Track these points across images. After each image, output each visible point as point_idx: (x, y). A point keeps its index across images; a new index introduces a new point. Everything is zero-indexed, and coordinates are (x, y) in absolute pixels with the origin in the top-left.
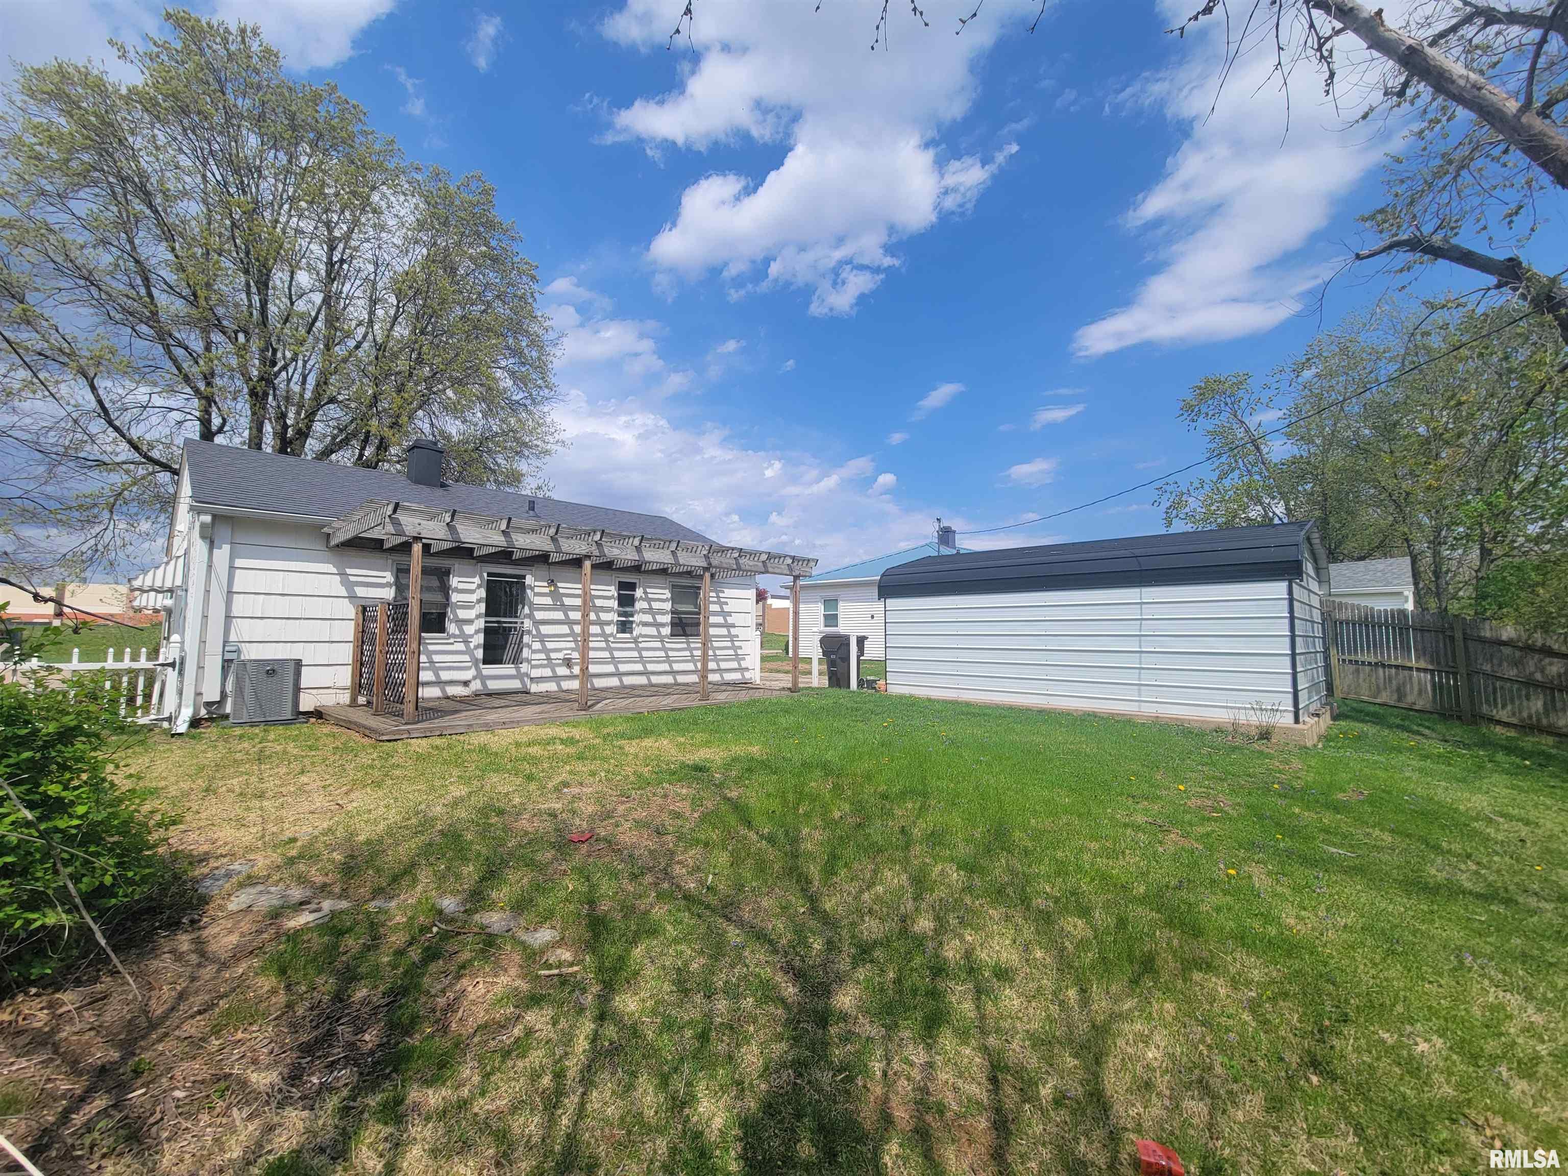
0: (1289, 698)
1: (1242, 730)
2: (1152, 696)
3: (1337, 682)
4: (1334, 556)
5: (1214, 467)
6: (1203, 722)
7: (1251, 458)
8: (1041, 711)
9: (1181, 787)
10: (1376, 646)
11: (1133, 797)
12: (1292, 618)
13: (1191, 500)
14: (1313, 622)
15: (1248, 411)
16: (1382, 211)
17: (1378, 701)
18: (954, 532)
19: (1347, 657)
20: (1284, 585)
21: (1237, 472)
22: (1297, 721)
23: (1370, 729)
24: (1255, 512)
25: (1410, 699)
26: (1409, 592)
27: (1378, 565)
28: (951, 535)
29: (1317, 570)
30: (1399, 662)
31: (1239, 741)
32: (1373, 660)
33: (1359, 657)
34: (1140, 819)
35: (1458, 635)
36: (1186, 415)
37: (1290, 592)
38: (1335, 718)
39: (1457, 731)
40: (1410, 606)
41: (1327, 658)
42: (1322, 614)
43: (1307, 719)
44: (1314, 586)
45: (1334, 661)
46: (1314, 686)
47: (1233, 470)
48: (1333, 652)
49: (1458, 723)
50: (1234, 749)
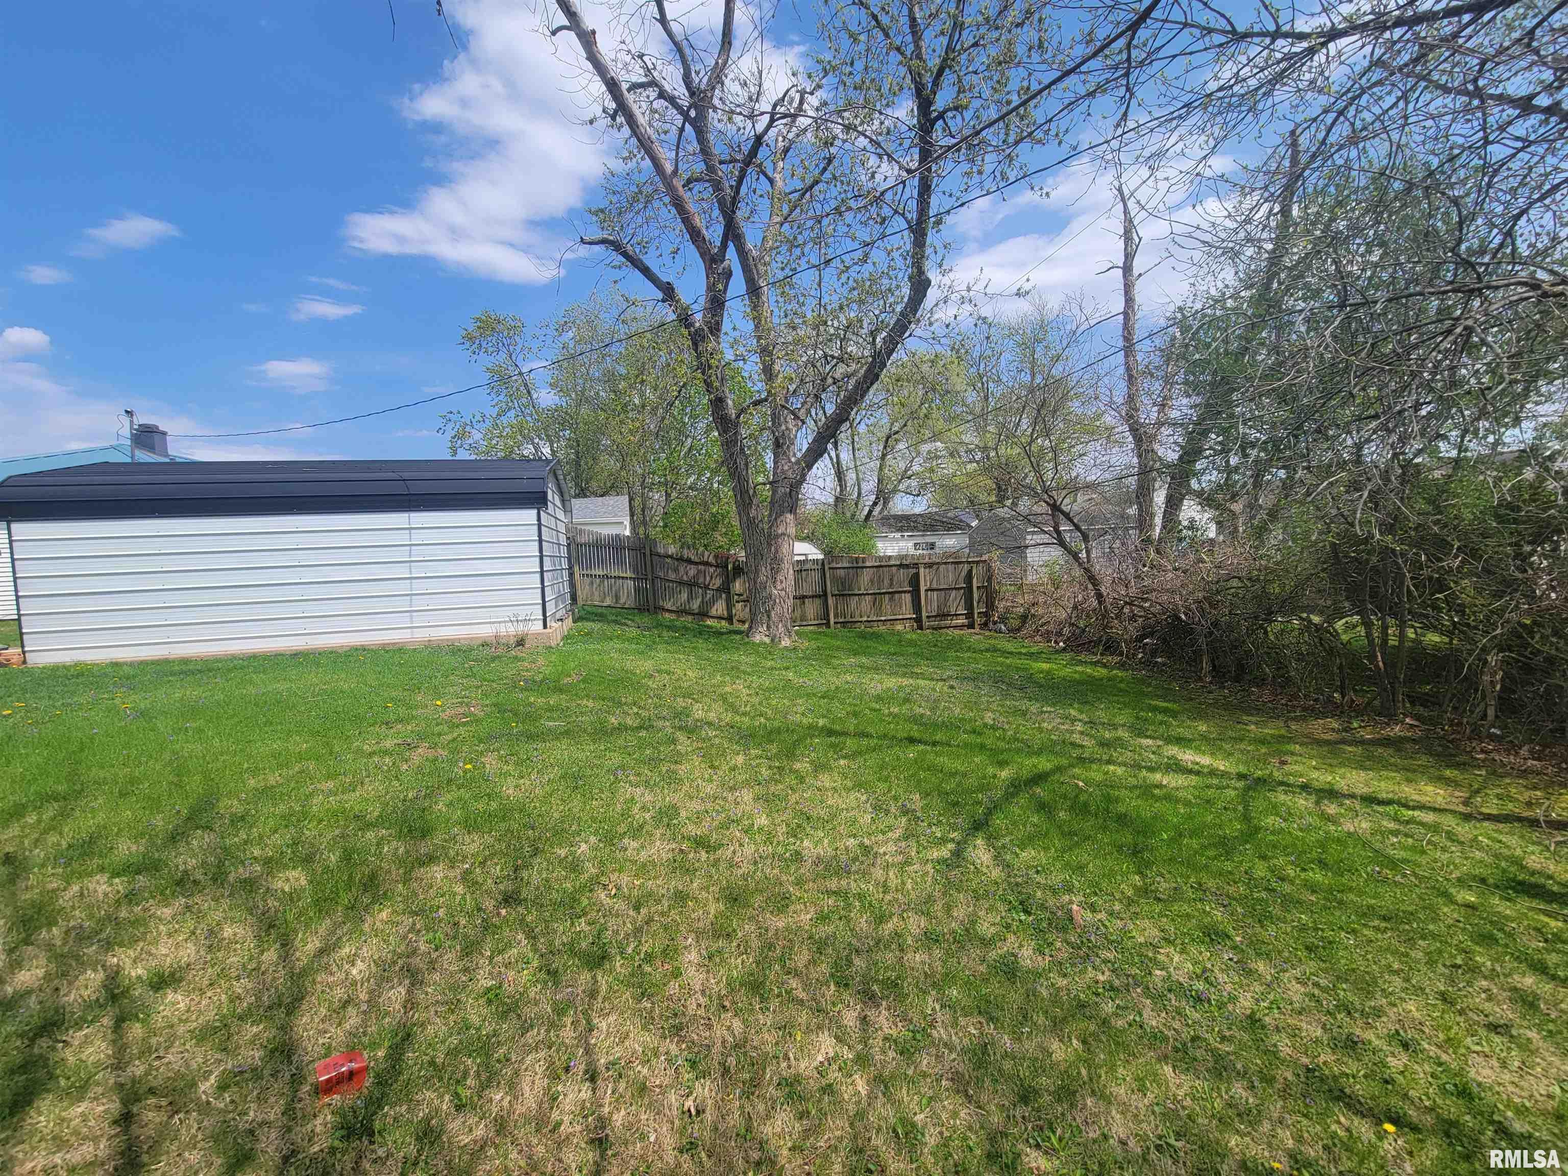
0: (539, 609)
1: (504, 641)
2: (423, 621)
3: (579, 593)
4: (582, 493)
5: (494, 403)
6: (471, 639)
7: (524, 401)
8: (296, 655)
9: (439, 703)
10: (602, 562)
11: (387, 724)
12: (540, 541)
13: (474, 431)
14: (559, 544)
15: (521, 356)
16: (602, 211)
17: (605, 604)
18: (164, 434)
19: (585, 572)
20: (535, 512)
21: (513, 411)
22: (545, 627)
23: (596, 626)
24: (528, 450)
25: (622, 601)
26: (627, 523)
27: (610, 500)
28: (157, 437)
29: (563, 501)
30: (616, 574)
31: (500, 651)
32: (601, 573)
33: (593, 572)
34: (389, 744)
35: (648, 553)
36: (468, 345)
37: (539, 519)
38: (575, 621)
39: (646, 620)
40: (627, 533)
41: (571, 575)
42: (568, 538)
43: (554, 624)
44: (560, 515)
45: (577, 576)
46: (559, 597)
47: (509, 410)
48: (576, 568)
49: (647, 614)
50: (494, 659)
